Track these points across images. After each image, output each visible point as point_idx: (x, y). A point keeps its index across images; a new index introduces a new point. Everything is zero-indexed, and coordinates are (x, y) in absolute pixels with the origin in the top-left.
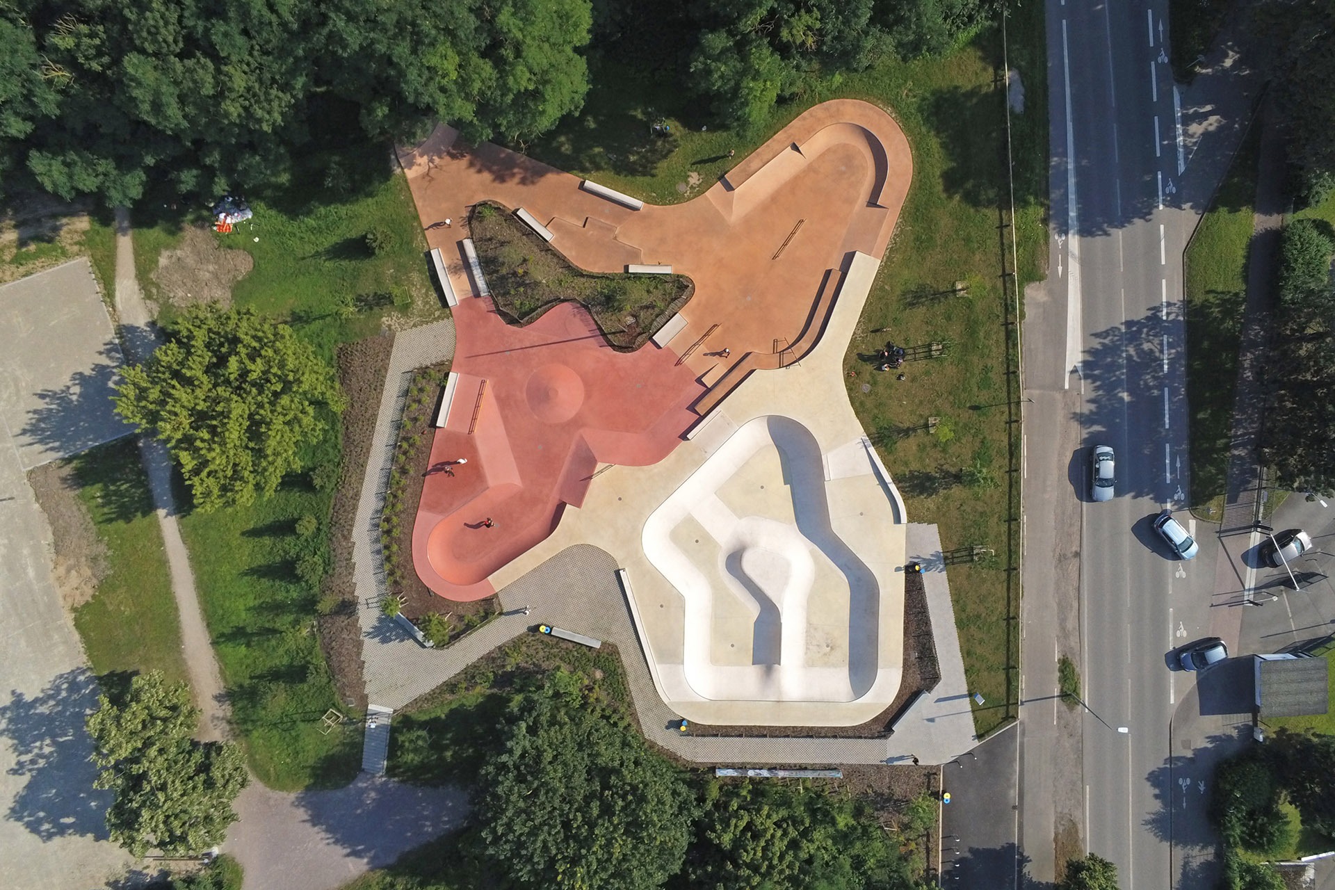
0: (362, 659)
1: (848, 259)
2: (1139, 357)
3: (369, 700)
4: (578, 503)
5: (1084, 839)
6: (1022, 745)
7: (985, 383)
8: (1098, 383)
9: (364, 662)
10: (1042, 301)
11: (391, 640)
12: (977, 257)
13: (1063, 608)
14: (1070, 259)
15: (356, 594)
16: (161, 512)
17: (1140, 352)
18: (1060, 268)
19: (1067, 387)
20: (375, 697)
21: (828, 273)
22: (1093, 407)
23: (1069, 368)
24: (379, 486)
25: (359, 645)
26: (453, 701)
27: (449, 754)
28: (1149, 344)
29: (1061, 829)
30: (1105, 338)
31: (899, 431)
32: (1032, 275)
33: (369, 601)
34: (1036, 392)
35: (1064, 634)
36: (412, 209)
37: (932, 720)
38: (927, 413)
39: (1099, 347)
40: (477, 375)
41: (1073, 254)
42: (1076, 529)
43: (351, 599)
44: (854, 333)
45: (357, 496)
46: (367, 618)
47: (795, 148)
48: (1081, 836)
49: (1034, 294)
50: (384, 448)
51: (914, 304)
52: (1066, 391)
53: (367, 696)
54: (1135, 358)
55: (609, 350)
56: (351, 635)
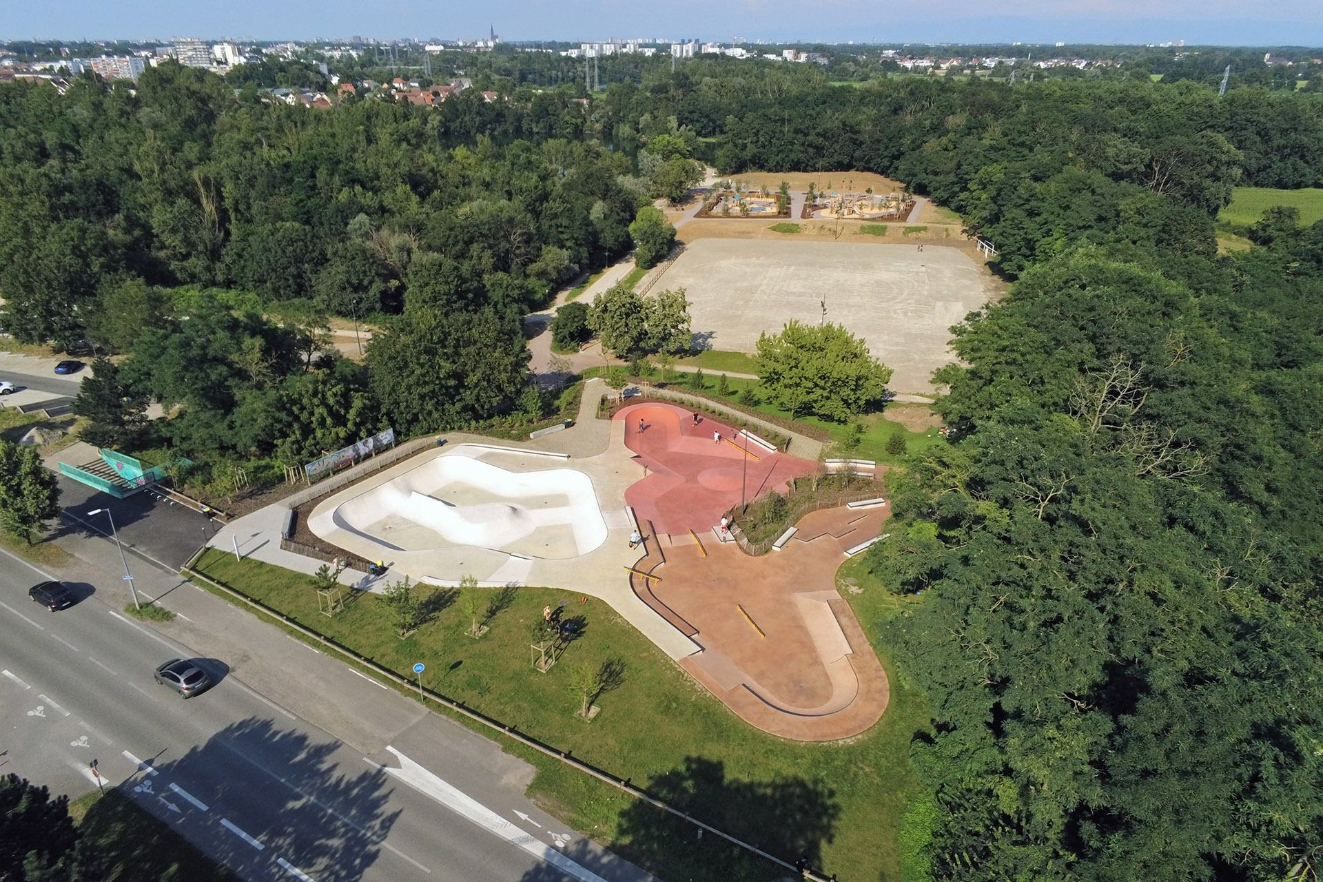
2: (320, 845)
7: (474, 683)
8: (343, 785)
10: (505, 777)
12: (611, 742)
14: (524, 834)
17: (324, 851)
18: (523, 816)
19: (389, 748)
22: (324, 767)
28: (322, 867)
30: (383, 822)
32: (545, 783)
34: (415, 720)
38: (495, 631)
39: (379, 811)
41: (526, 840)
44: (620, 616)
47: (847, 655)
49: (520, 773)
51: (606, 668)
52: (386, 745)
54: (323, 841)
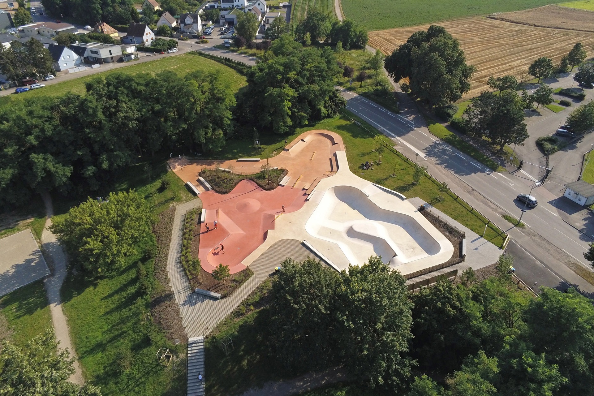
0: (180, 316)
1: (335, 155)
3: (188, 336)
4: (273, 228)
5: (587, 268)
6: (520, 245)
8: (435, 157)
9: (182, 318)
10: (400, 148)
11: (196, 303)
13: (486, 204)
14: (400, 141)
15: (172, 290)
16: (52, 306)
18: (399, 143)
19: (427, 160)
20: (192, 333)
21: (331, 159)
22: (439, 161)
23: (423, 157)
24: (177, 249)
25: (178, 311)
26: (239, 321)
27: (245, 363)
29: (573, 268)
30: (427, 149)
31: (383, 180)
33: (180, 291)
35: (495, 210)
36: (177, 177)
37: (476, 249)
39: (427, 151)
40: (214, 209)
42: (465, 185)
43: (170, 293)
44: (349, 165)
45: (166, 256)
46: (180, 298)
47: (303, 140)
48: (585, 268)
50: (177, 237)
51: (363, 156)
53: (186, 334)
54: (440, 151)
55: (265, 191)
56: (172, 308)
